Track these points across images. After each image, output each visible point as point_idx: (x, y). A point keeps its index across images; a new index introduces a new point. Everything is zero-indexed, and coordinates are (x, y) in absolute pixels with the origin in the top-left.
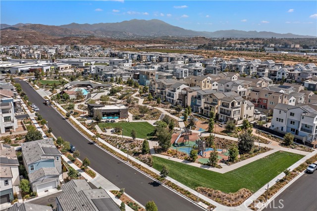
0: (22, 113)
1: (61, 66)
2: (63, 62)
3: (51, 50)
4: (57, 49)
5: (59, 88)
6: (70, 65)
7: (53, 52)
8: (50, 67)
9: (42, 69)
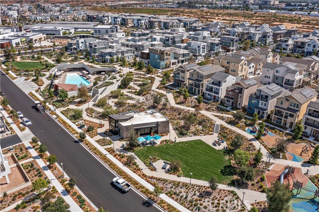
0: (8, 133)
1: (34, 38)
2: (34, 31)
3: (12, 12)
4: (18, 10)
5: (44, 75)
6: (45, 35)
7: (15, 14)
8: (20, 39)
9: (10, 44)
